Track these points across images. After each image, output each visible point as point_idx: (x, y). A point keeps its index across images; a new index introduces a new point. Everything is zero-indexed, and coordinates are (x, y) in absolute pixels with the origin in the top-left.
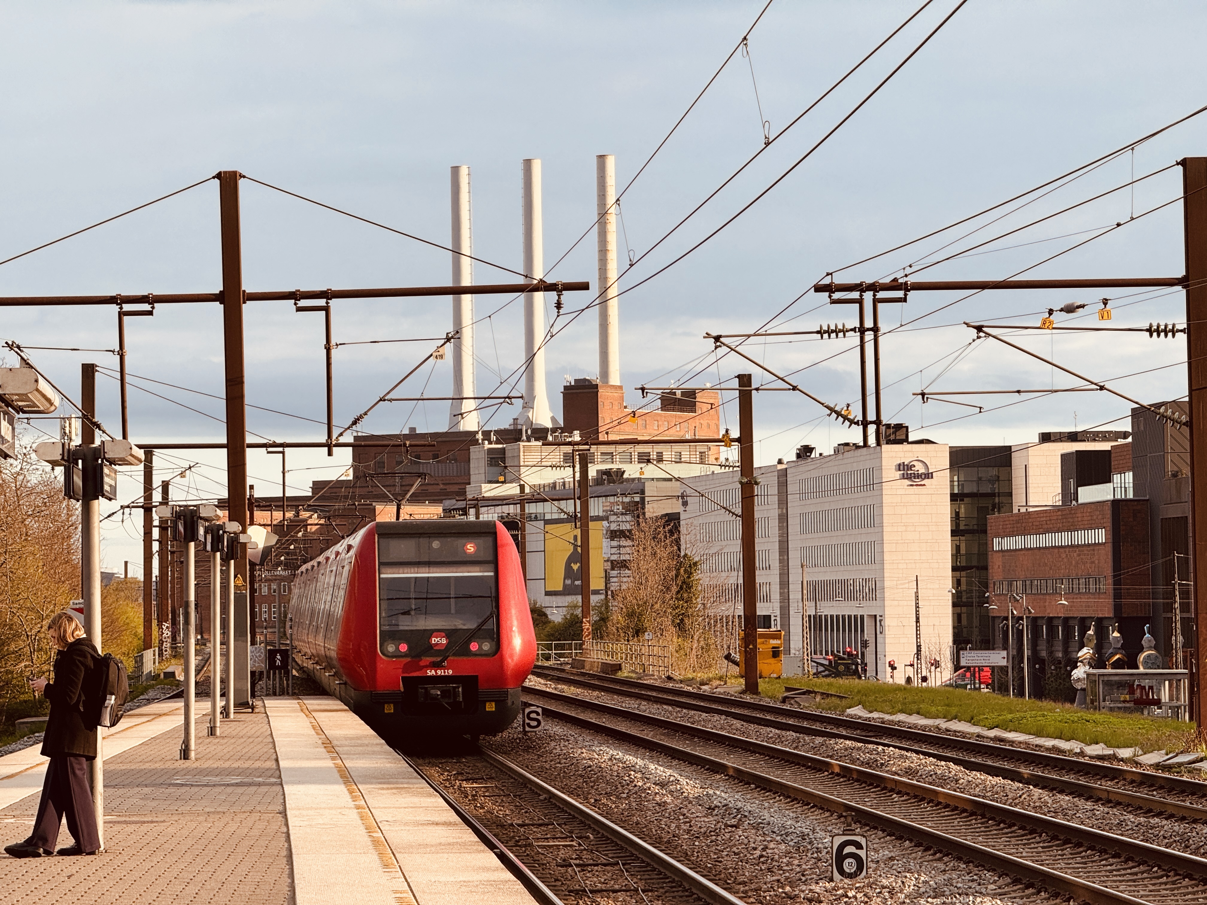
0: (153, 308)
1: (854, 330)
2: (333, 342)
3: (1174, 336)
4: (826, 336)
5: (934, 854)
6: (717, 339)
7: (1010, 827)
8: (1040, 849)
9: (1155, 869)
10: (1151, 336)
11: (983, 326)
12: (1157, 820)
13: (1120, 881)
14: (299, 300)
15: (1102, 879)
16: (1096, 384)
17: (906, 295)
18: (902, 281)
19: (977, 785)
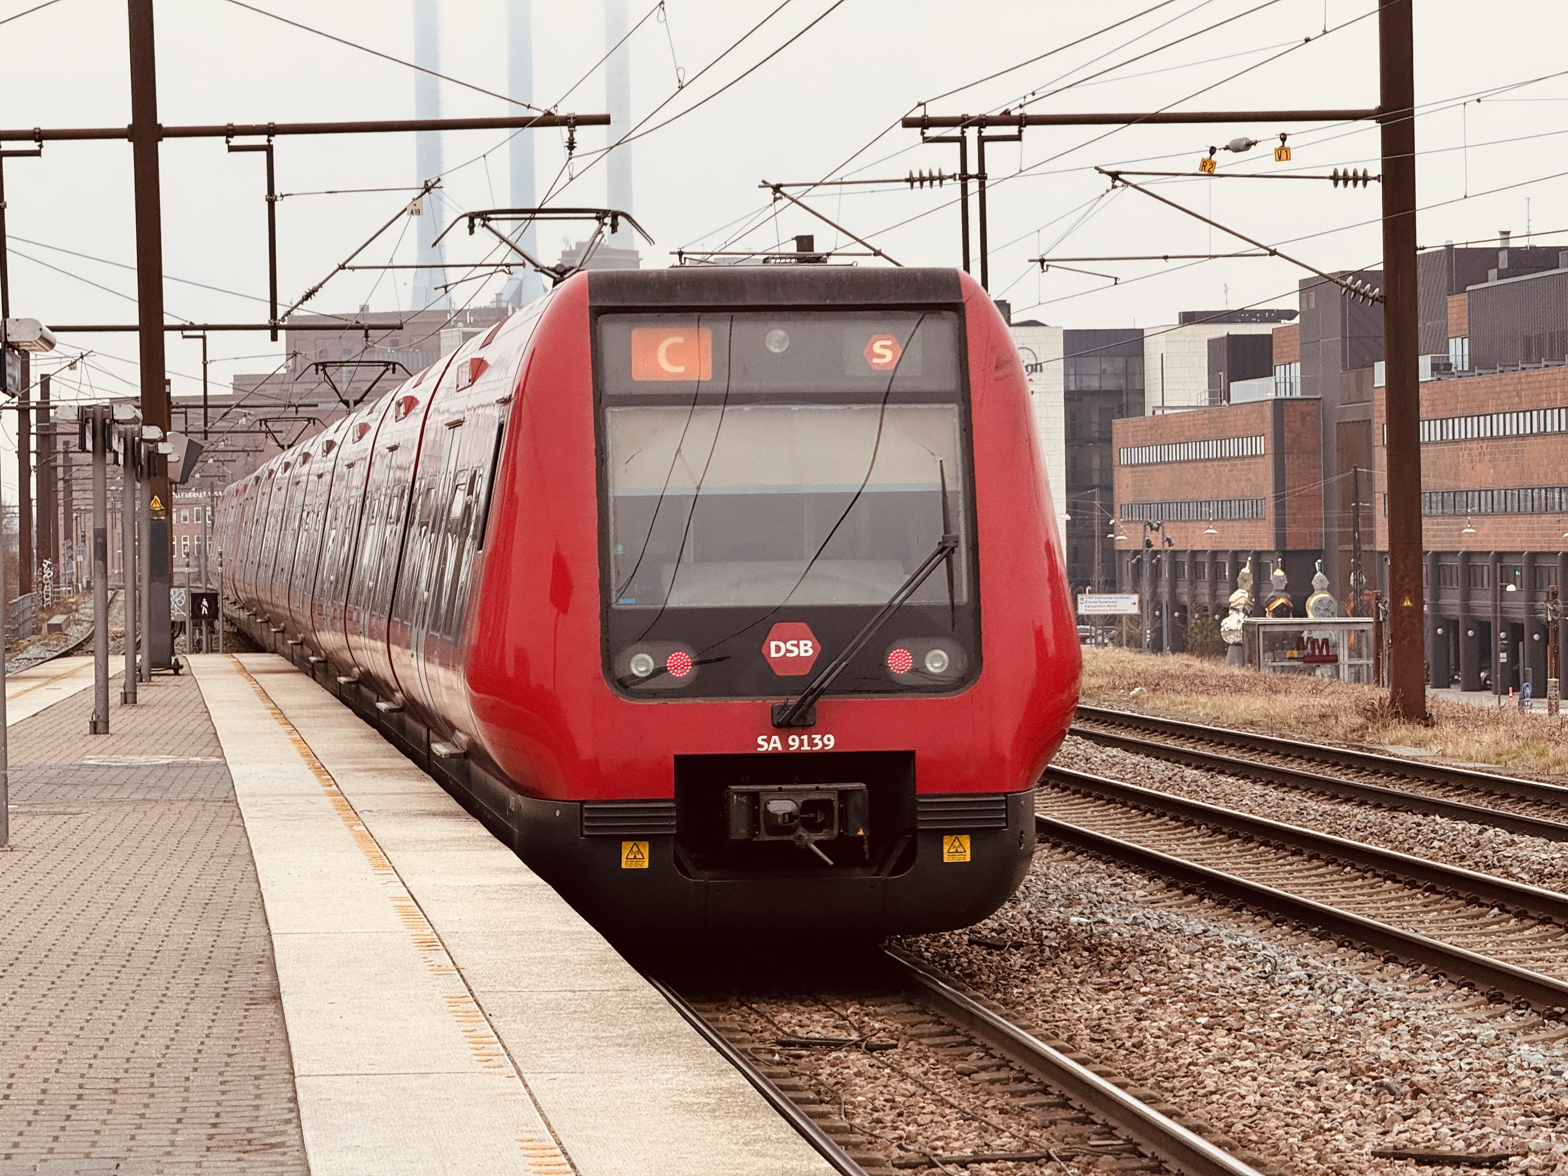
0: (41, 146)
1: (953, 177)
2: (277, 192)
3: (1365, 185)
4: (917, 184)
5: (1066, 851)
6: (777, 188)
7: (1159, 817)
8: (1199, 845)
9: (1348, 869)
10: (1336, 185)
11: (1121, 173)
12: (1347, 807)
13: (1303, 885)
14: (232, 136)
15: (1280, 882)
16: (1266, 248)
17: (1020, 132)
18: (1015, 113)
19: (1114, 765)
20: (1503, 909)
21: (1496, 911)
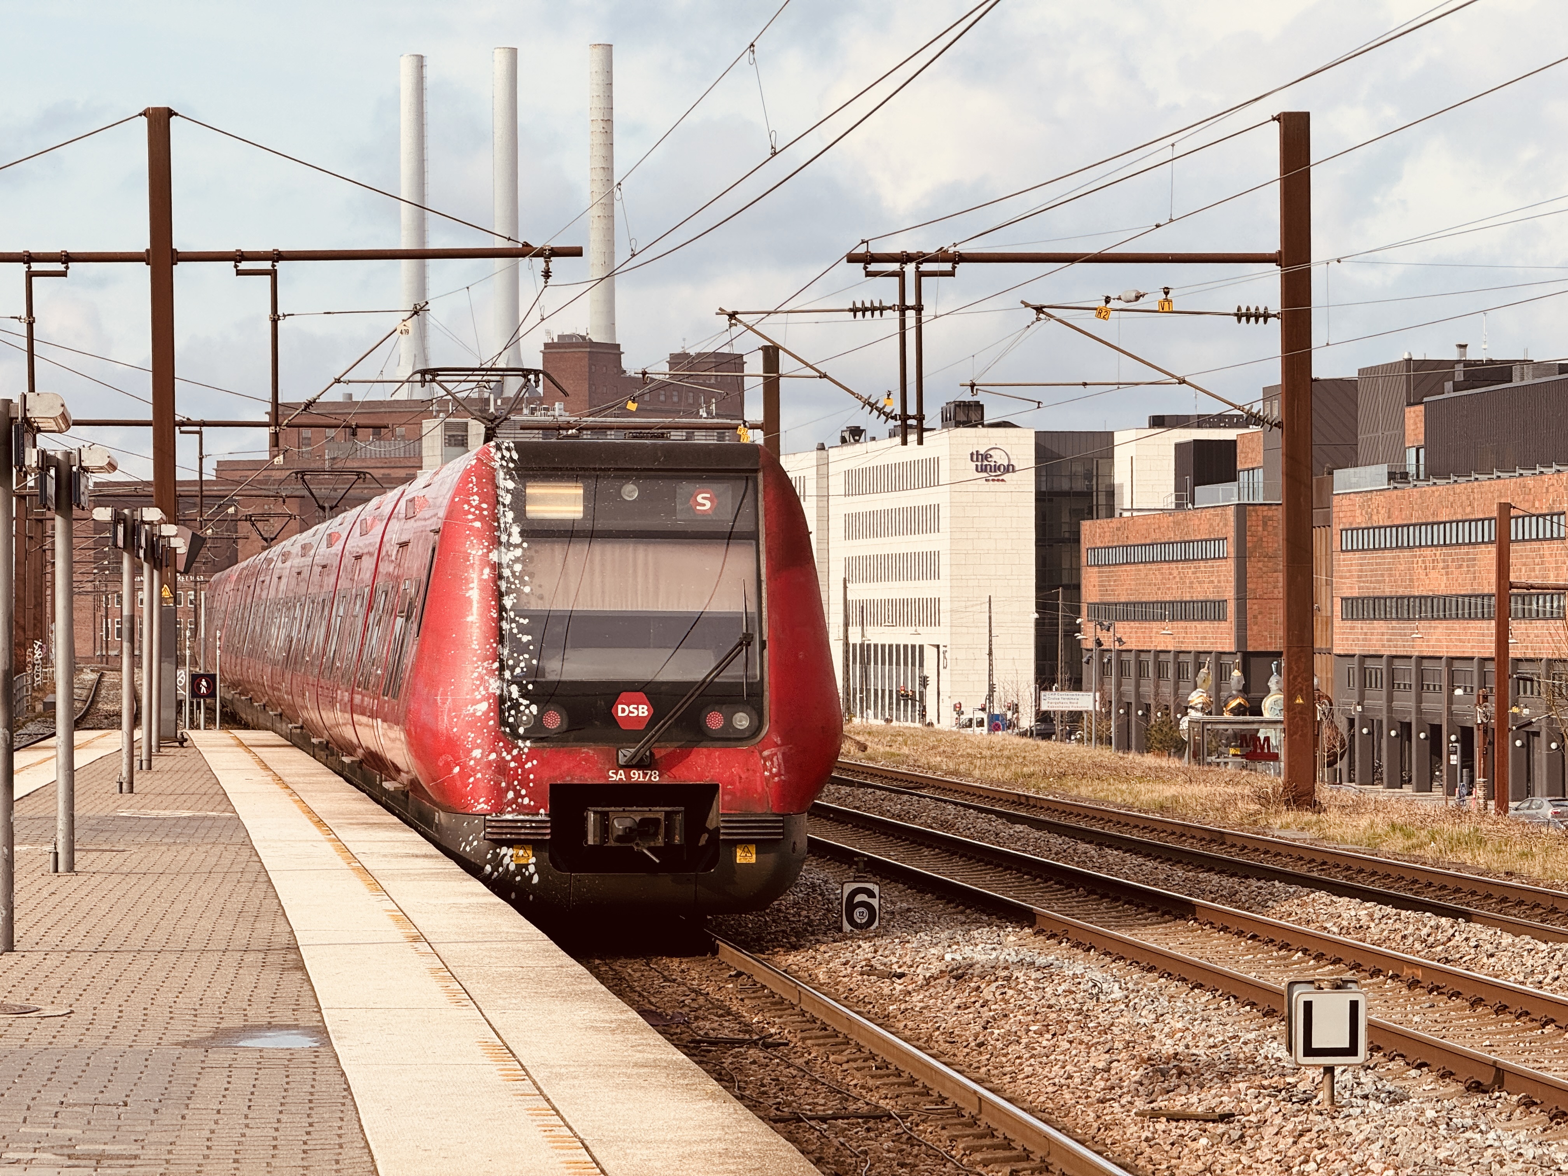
0: (67, 268)
1: (893, 308)
2: (280, 313)
3: (1265, 322)
4: (859, 314)
5: (957, 906)
6: (732, 316)
7: (1046, 882)
8: (1076, 903)
9: (1191, 922)
10: (1239, 321)
11: (1044, 307)
12: (1208, 875)
14: (240, 262)
16: (1174, 377)
17: (954, 268)
18: (951, 251)
19: (1019, 839)
20: (1305, 951)
21: (1300, 954)
